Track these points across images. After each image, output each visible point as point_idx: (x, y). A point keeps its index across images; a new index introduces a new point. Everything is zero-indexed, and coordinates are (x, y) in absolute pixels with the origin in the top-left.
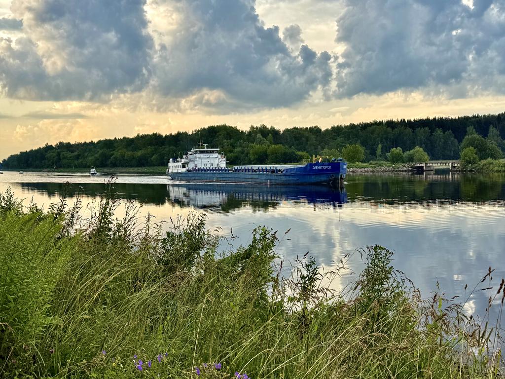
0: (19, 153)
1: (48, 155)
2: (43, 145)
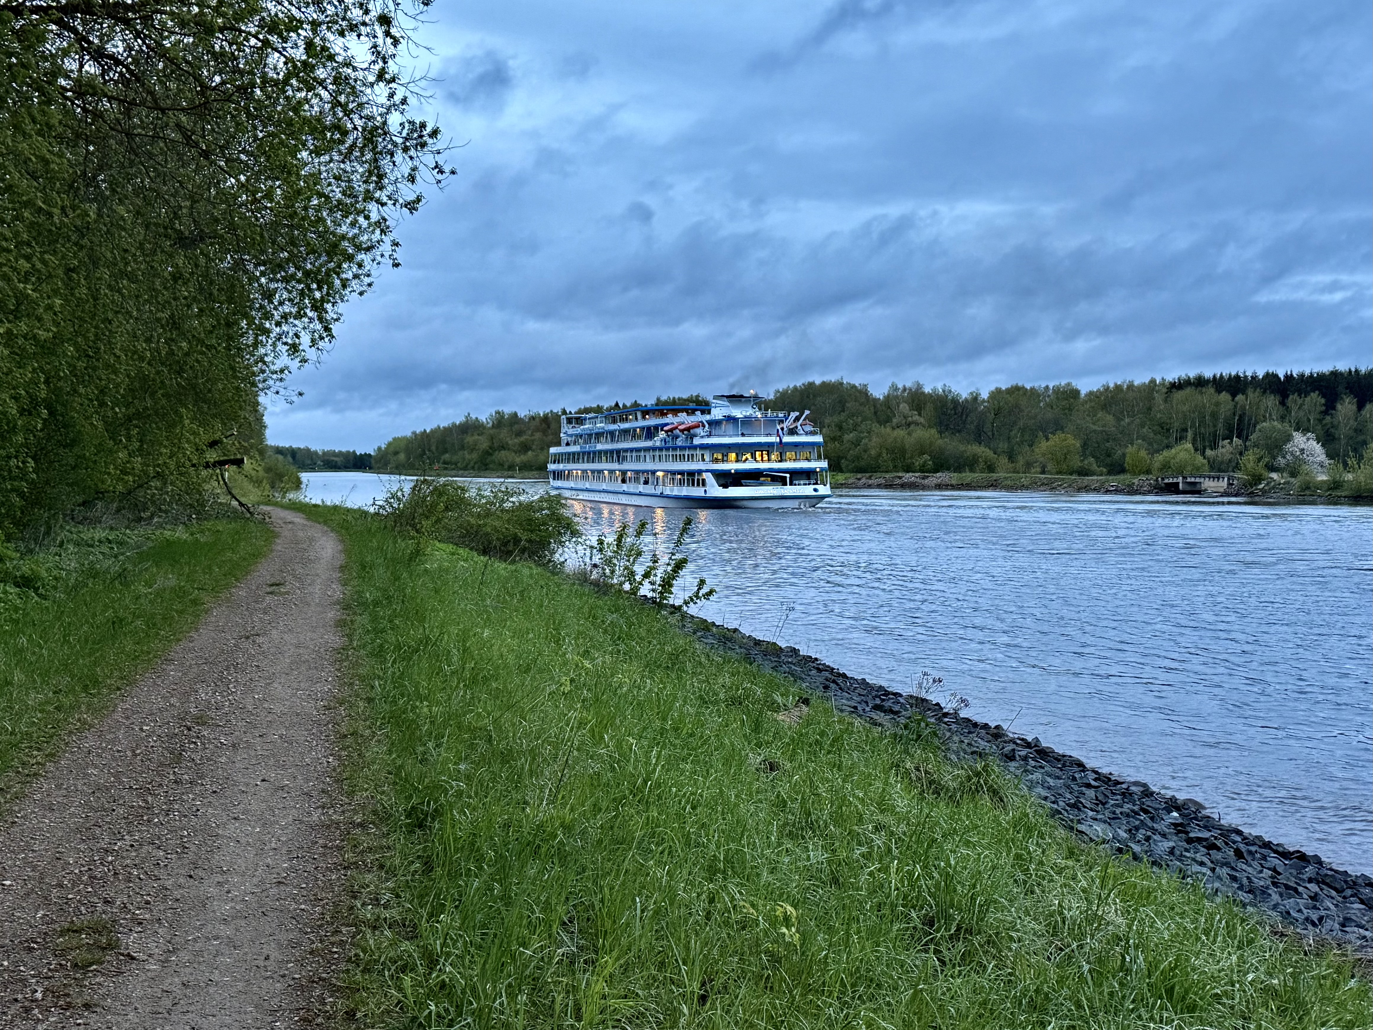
0: (409, 434)
1: (469, 439)
2: (459, 420)
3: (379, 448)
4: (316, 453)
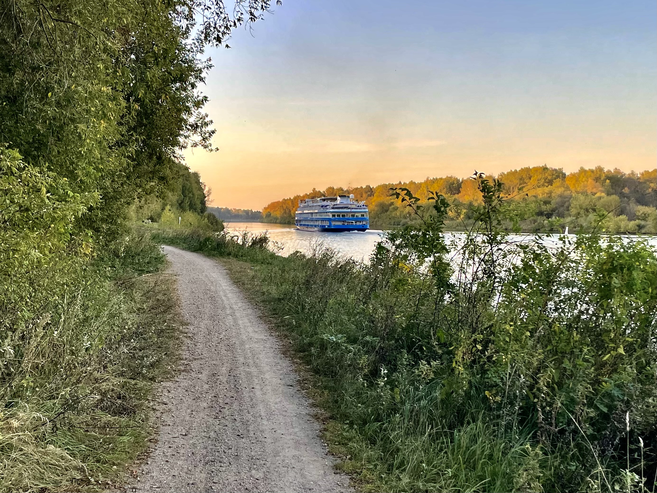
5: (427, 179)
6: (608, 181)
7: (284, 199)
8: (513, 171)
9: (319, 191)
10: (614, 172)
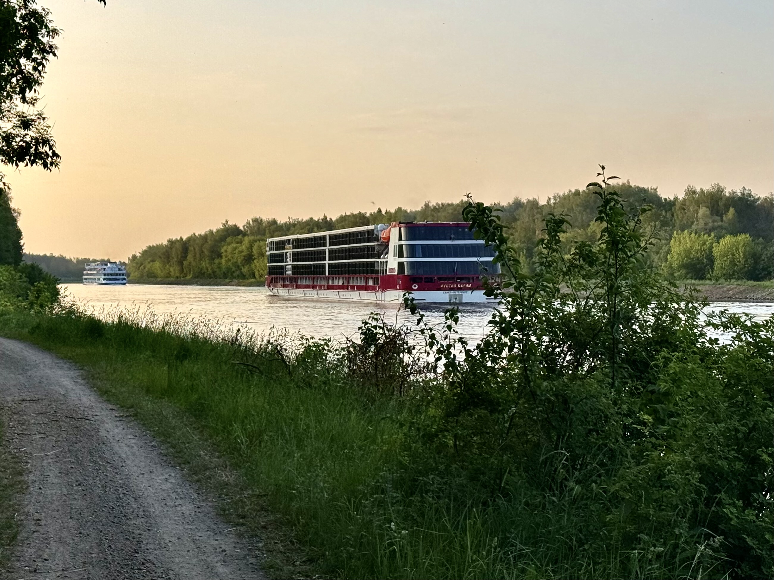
3: (134, 257)
4: (70, 261)
5: (427, 206)
6: (732, 210)
7: (170, 241)
8: (573, 191)
9: (235, 226)
10: (743, 194)
